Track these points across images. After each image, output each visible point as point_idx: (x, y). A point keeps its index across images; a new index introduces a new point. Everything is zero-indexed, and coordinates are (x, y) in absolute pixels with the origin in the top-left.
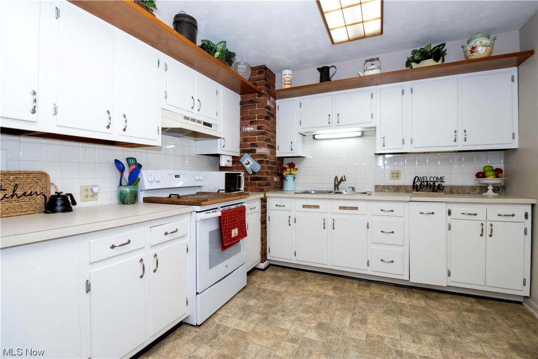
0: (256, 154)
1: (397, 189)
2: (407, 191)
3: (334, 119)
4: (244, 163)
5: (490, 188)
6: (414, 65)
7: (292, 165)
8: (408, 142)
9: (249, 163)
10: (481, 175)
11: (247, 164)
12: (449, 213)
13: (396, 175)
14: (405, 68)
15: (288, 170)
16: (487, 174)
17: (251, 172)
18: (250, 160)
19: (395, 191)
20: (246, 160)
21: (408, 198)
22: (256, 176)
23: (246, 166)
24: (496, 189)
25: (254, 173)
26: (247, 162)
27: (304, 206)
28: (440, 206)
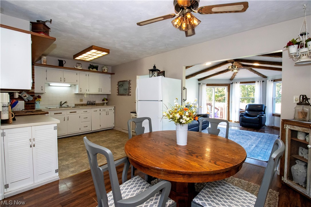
0: (29, 92)
1: (82, 105)
2: (85, 106)
4: (22, 96)
5: (105, 103)
6: (91, 69)
7: (39, 97)
8: (87, 90)
9: (26, 96)
10: (103, 100)
11: (24, 97)
12: (100, 110)
13: (81, 100)
14: (88, 69)
15: (38, 99)
16: (105, 100)
17: (27, 101)
18: (26, 95)
19: (82, 106)
20: (24, 95)
21: (91, 107)
22: (30, 102)
23: (24, 98)
24: (107, 103)
25: (29, 101)
26: (25, 96)
27: (55, 114)
28: (98, 109)
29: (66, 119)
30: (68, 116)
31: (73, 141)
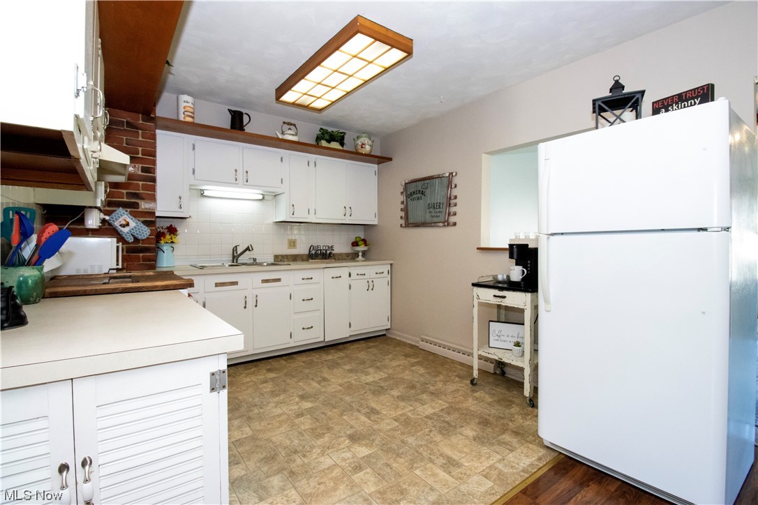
0: (139, 210)
1: (295, 258)
2: (303, 260)
3: (240, 175)
4: (117, 224)
5: (360, 254)
6: (324, 143)
7: (172, 230)
8: (312, 212)
9: (128, 224)
10: (355, 244)
11: (123, 226)
13: (292, 244)
14: (314, 143)
15: (168, 237)
16: (360, 243)
17: (131, 239)
18: (129, 220)
19: (294, 260)
20: (120, 220)
21: (324, 265)
22: (140, 245)
23: (122, 229)
25: (136, 240)
26: (124, 223)
27: (217, 285)
28: (342, 270)
29: (251, 303)
30: (255, 292)
31: (273, 379)
